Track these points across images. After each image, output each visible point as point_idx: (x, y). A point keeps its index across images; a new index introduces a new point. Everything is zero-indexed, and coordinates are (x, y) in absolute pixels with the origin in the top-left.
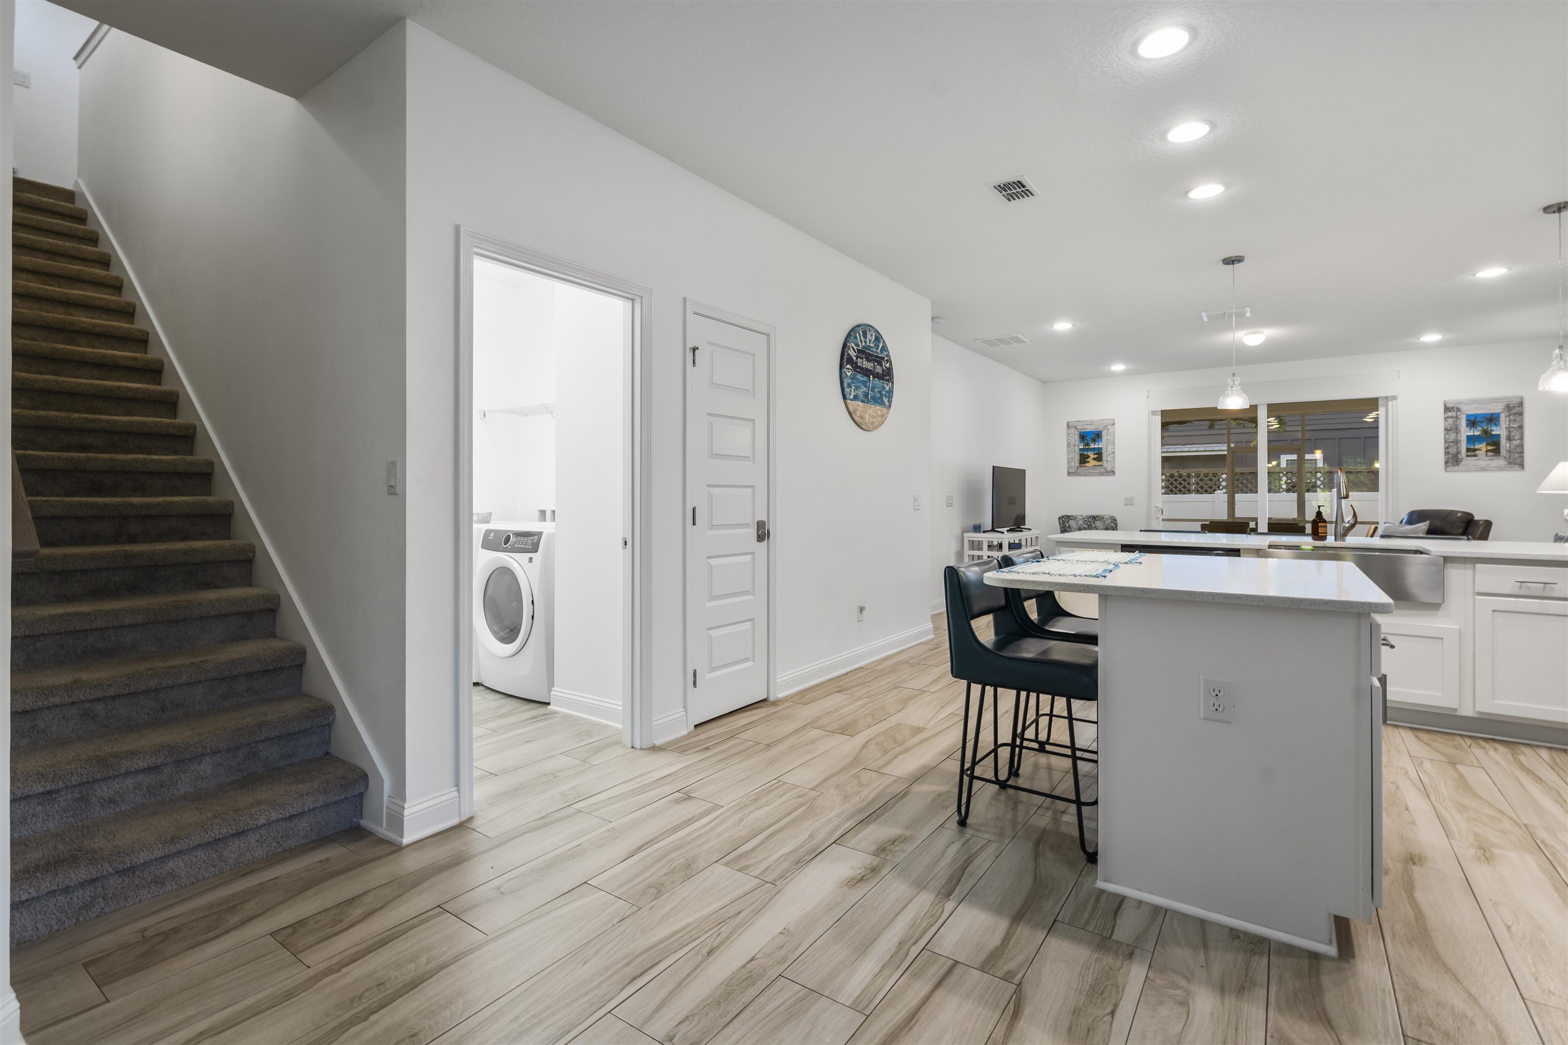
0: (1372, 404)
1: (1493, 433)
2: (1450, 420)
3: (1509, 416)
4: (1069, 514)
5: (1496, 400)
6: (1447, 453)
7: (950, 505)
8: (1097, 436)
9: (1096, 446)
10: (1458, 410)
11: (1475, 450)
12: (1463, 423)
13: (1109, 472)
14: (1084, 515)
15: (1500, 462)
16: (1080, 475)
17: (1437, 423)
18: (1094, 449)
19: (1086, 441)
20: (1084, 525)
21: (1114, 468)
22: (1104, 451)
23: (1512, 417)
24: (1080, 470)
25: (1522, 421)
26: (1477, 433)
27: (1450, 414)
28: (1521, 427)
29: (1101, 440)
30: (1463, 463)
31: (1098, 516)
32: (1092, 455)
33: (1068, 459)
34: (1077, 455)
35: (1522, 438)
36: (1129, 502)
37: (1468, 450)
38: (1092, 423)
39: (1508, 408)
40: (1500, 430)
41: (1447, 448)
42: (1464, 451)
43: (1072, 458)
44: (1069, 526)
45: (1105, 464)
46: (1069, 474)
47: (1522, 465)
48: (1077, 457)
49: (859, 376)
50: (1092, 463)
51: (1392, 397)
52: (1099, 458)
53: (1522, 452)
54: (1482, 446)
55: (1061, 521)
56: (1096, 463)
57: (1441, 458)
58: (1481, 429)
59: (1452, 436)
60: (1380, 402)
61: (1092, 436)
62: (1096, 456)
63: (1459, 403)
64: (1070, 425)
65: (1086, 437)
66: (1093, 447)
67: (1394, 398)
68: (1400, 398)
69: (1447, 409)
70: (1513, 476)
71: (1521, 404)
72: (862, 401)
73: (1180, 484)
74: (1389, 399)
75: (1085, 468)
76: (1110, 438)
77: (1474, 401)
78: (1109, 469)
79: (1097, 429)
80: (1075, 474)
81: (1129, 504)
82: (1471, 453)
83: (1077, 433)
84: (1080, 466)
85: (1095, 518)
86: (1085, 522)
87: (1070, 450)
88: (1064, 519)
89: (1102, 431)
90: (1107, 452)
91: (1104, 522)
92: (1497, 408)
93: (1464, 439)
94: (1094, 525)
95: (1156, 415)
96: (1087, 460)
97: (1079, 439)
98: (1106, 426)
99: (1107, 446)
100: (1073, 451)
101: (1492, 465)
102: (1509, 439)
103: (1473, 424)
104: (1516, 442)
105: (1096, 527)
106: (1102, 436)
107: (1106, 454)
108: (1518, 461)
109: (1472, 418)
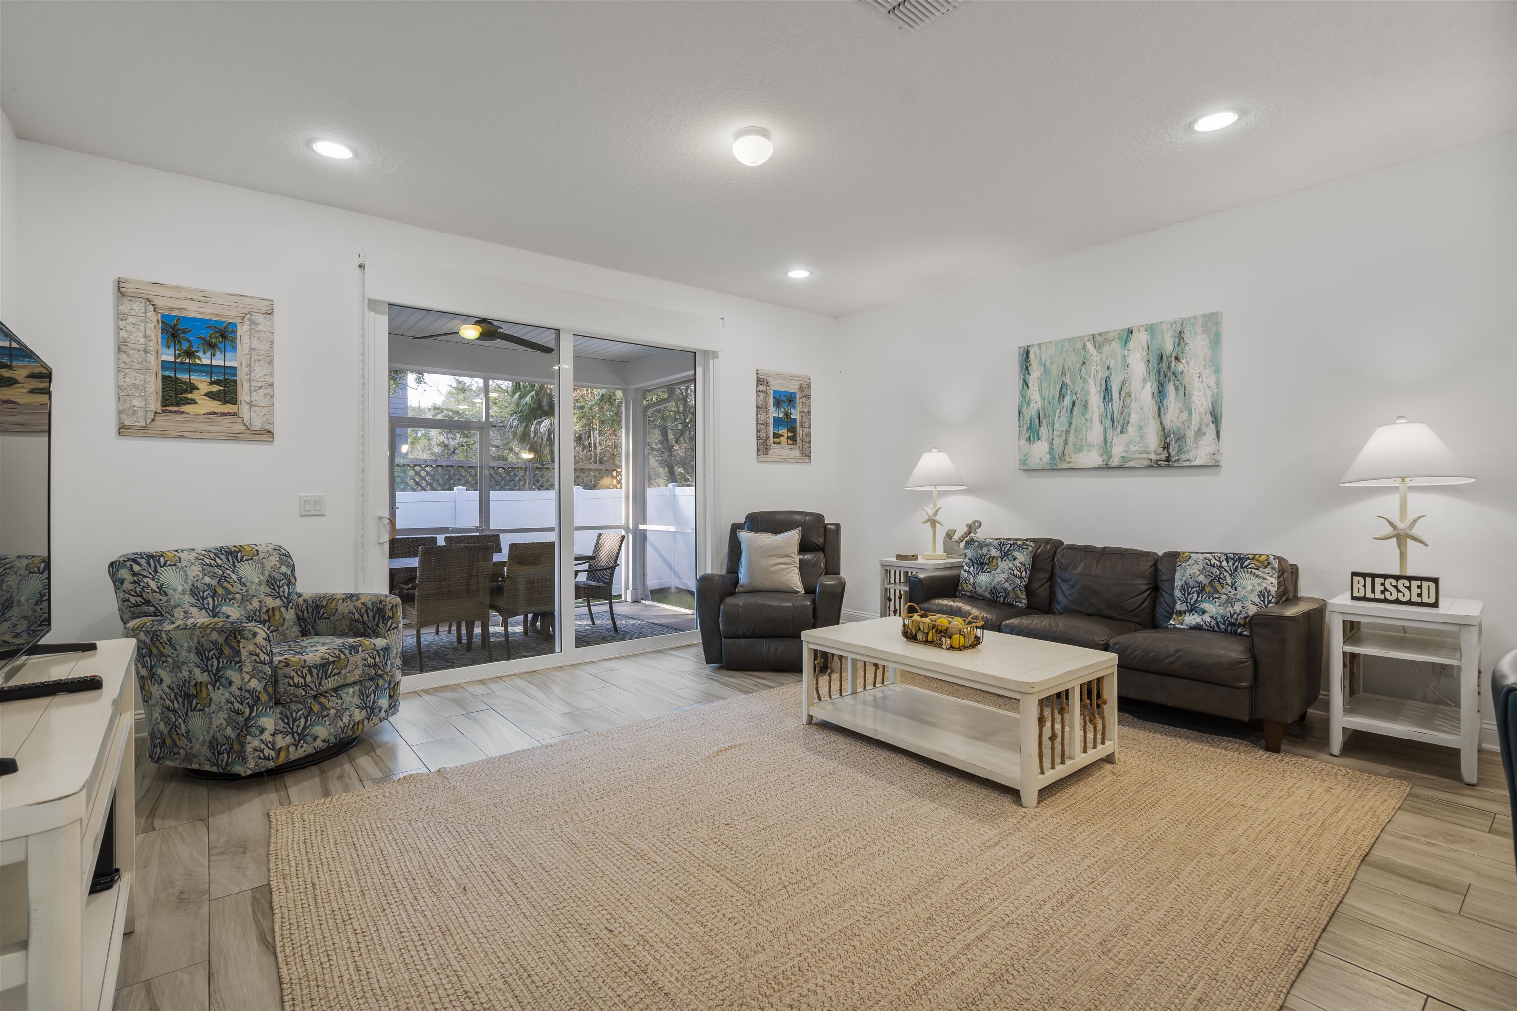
0: (691, 357)
1: (792, 416)
2: (762, 395)
3: (802, 397)
4: (153, 552)
5: (793, 378)
8: (221, 335)
9: (218, 361)
10: (767, 383)
12: (771, 401)
13: (256, 432)
14: (199, 549)
15: (796, 453)
16: (163, 435)
17: (748, 398)
18: (210, 370)
20: (207, 580)
21: (270, 423)
22: (241, 376)
23: (804, 401)
24: (164, 422)
25: (810, 405)
26: (781, 415)
27: (761, 388)
28: (809, 412)
29: (234, 348)
30: (772, 451)
31: (240, 549)
32: (203, 384)
33: (119, 388)
34: (151, 379)
35: (810, 427)
37: (774, 434)
38: (205, 298)
39: (802, 388)
40: (795, 415)
41: (758, 431)
42: (771, 436)
43: (135, 386)
44: (160, 587)
45: (244, 411)
46: (122, 430)
47: (810, 457)
48: (154, 386)
50: (205, 404)
51: (713, 353)
52: (228, 394)
53: (809, 442)
54: (783, 431)
55: (124, 573)
56: (215, 406)
57: (752, 444)
58: (783, 410)
59: (762, 417)
60: (700, 358)
61: (206, 334)
62: (216, 388)
63: (768, 375)
64: (129, 289)
65: (184, 332)
66: (206, 361)
67: (715, 355)
68: (720, 355)
69: (759, 381)
70: (801, 468)
71: (809, 385)
74: (711, 355)
75: (178, 417)
76: (263, 346)
77: (780, 376)
78: (257, 424)
79: (217, 315)
80: (146, 431)
81: (313, 513)
82: (777, 440)
83: (151, 314)
84: (164, 411)
85: (233, 555)
86: (207, 568)
87: (127, 361)
88: (136, 568)
89: (234, 325)
90: (250, 380)
91: (262, 564)
92: (793, 388)
93: (771, 421)
94: (234, 577)
95: (376, 312)
96: (189, 396)
97: (160, 335)
98: (249, 313)
99: (249, 366)
100: (138, 366)
101: (792, 456)
102: (802, 426)
103: (778, 403)
104: (807, 430)
105: (240, 579)
106: (235, 338)
107: (246, 386)
108: (807, 452)
109: (778, 396)
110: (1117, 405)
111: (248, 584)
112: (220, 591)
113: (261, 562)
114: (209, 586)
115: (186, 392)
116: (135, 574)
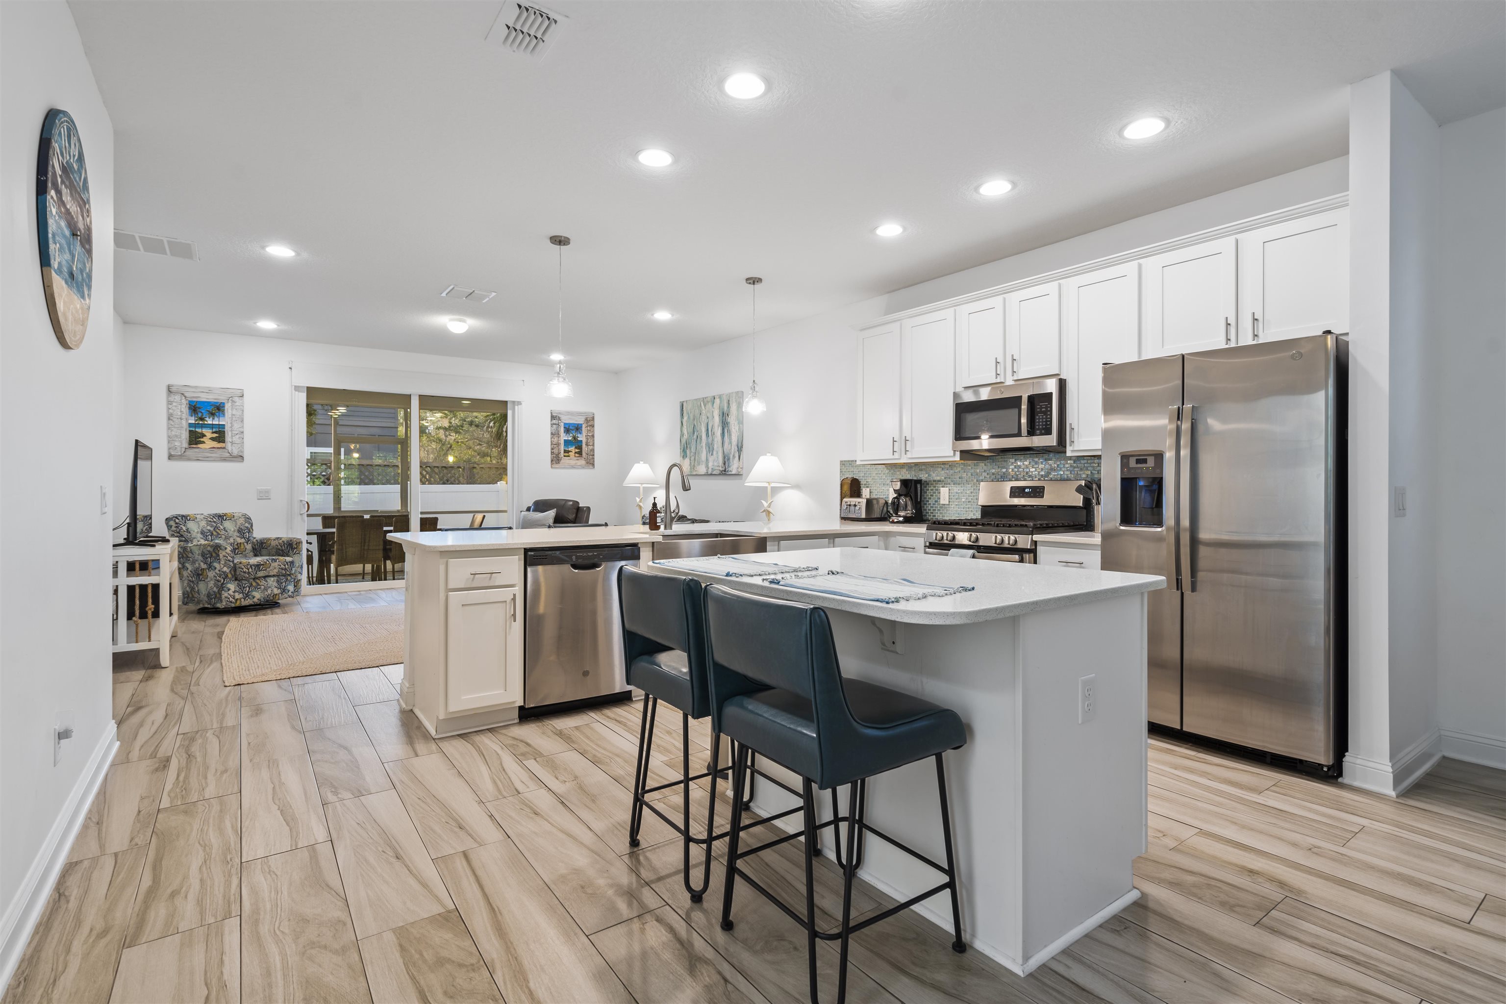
0: (503, 405)
1: (579, 439)
2: (555, 426)
3: (587, 427)
4: (184, 513)
5: (580, 414)
6: (552, 453)
8: (218, 409)
10: (559, 419)
11: (569, 452)
12: (562, 430)
13: (235, 457)
14: (206, 514)
15: (582, 462)
16: (189, 459)
17: (545, 428)
18: (212, 426)
19: (200, 415)
20: (209, 528)
21: (242, 452)
22: (227, 429)
23: (589, 428)
24: (190, 453)
25: (593, 431)
26: (570, 439)
27: (554, 421)
28: (593, 436)
29: (224, 415)
30: (562, 461)
31: (225, 515)
32: (208, 433)
33: (169, 437)
34: (184, 432)
35: (593, 445)
36: (264, 496)
37: (565, 451)
38: (210, 391)
39: (587, 421)
40: (582, 437)
41: (552, 449)
42: (562, 452)
43: (176, 436)
44: (187, 529)
45: (229, 446)
46: (170, 457)
47: (593, 465)
48: (185, 435)
50: (208, 444)
51: (518, 402)
52: (220, 437)
53: (594, 455)
54: (572, 449)
55: (172, 523)
56: (215, 444)
57: (549, 457)
58: (571, 435)
59: (556, 440)
60: (509, 405)
61: (210, 409)
62: (215, 435)
63: (560, 413)
64: (173, 389)
65: (200, 408)
66: (210, 422)
67: (519, 403)
68: (523, 403)
69: (553, 417)
70: (588, 472)
71: (593, 419)
74: (516, 403)
75: (197, 450)
76: (238, 413)
77: (569, 413)
78: (235, 452)
79: (215, 399)
80: (181, 457)
81: (265, 498)
82: (566, 454)
83: (184, 401)
84: (190, 447)
85: (221, 517)
86: (209, 523)
87: (173, 424)
88: (177, 521)
89: (224, 403)
90: (232, 431)
91: (236, 522)
92: (580, 420)
93: (562, 442)
94: (222, 527)
95: (299, 391)
96: (202, 440)
97: (188, 410)
98: (232, 397)
99: (231, 423)
100: (178, 426)
101: (578, 464)
102: (587, 445)
103: (567, 431)
104: (591, 447)
105: (224, 528)
106: (224, 410)
107: (230, 433)
108: (591, 462)
109: (567, 426)
110: (710, 440)
111: (228, 531)
112: (215, 533)
113: (235, 521)
114: (209, 530)
115: (200, 438)
116: (176, 523)
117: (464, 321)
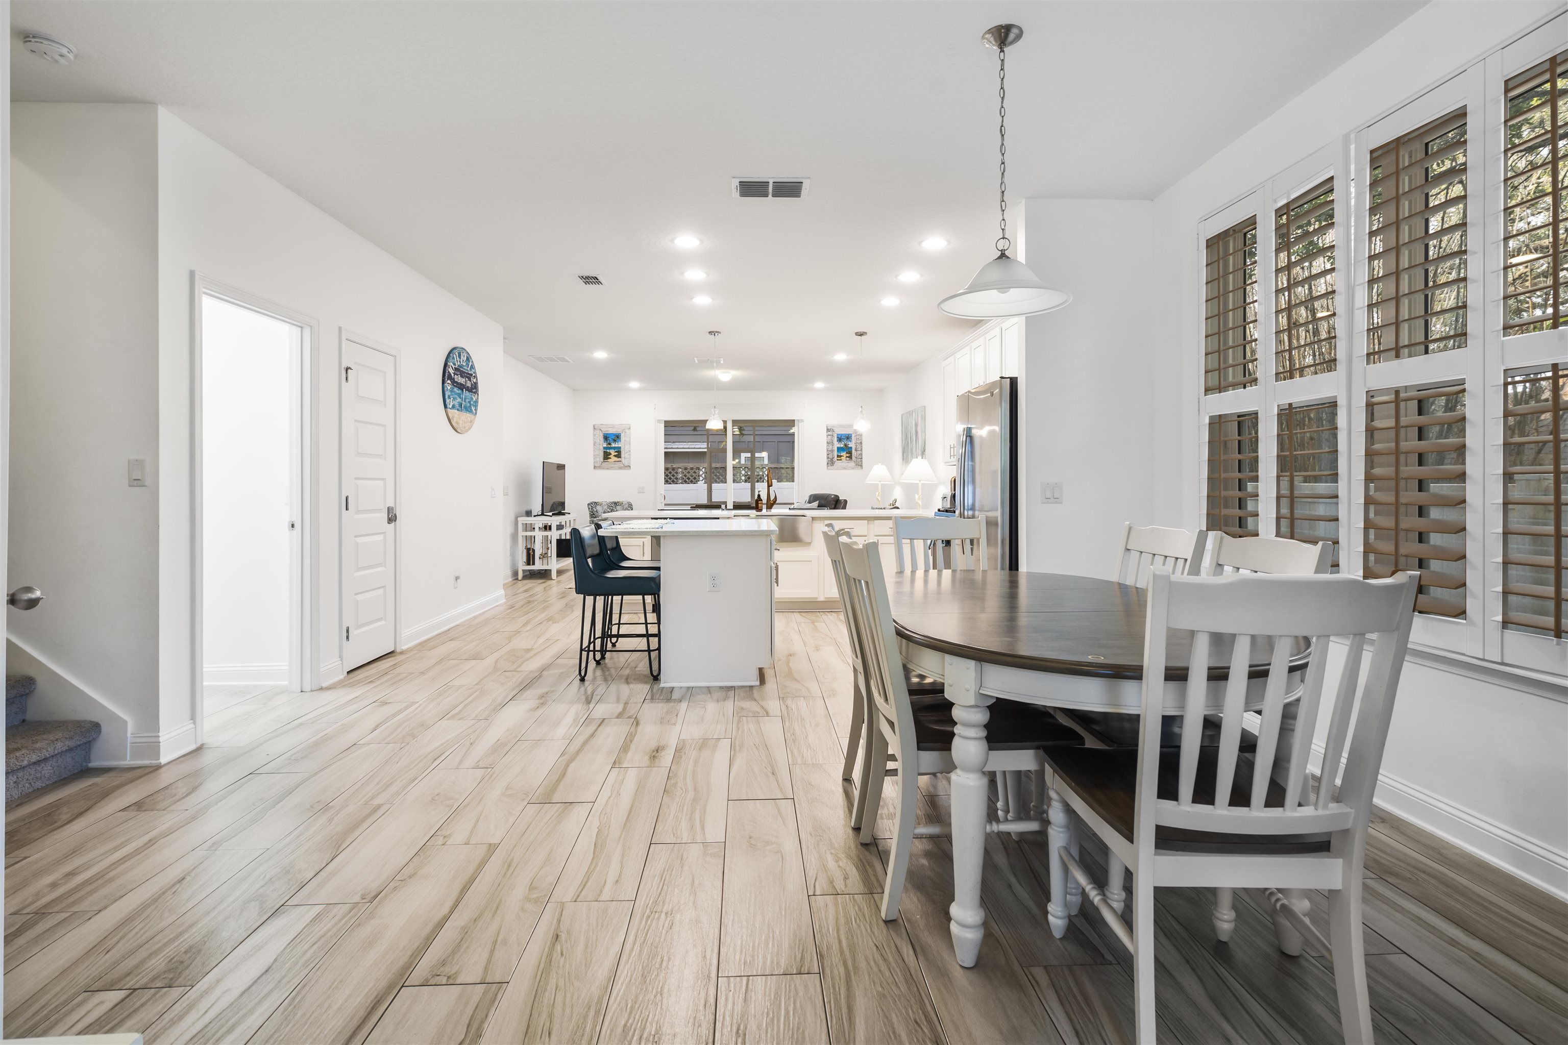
0: (791, 423)
1: (849, 446)
2: (829, 437)
3: (856, 436)
4: (596, 501)
5: (850, 427)
6: (828, 458)
7: (506, 494)
8: (617, 437)
9: (616, 446)
10: (833, 431)
11: (841, 456)
12: (836, 439)
13: (626, 467)
15: (852, 464)
16: (604, 469)
17: (823, 438)
18: (614, 448)
19: (609, 441)
20: (608, 510)
21: (630, 463)
22: (622, 449)
24: (604, 464)
25: (861, 439)
26: (842, 446)
27: (829, 433)
28: (861, 443)
29: (621, 441)
30: (836, 464)
31: (618, 502)
32: (613, 452)
33: (594, 455)
34: (601, 452)
35: (861, 450)
36: (641, 491)
37: (838, 456)
38: (613, 426)
39: (855, 431)
40: (851, 445)
41: (828, 455)
42: (836, 456)
43: (597, 455)
44: (597, 510)
45: (623, 459)
46: (595, 467)
47: (862, 466)
48: (602, 454)
49: (456, 389)
50: (613, 459)
51: (801, 419)
52: (619, 455)
53: (862, 458)
54: (844, 454)
55: (590, 506)
56: (616, 459)
57: (825, 461)
58: (843, 443)
59: (830, 448)
60: (796, 422)
61: (613, 437)
62: (616, 453)
63: (834, 427)
64: (596, 427)
65: (608, 437)
66: (614, 446)
67: (802, 421)
68: (805, 421)
69: (828, 430)
70: (857, 472)
72: (458, 410)
73: (673, 476)
74: (800, 421)
75: (607, 463)
76: (627, 439)
77: (841, 426)
78: (626, 464)
79: (616, 431)
80: (600, 467)
82: (839, 458)
83: (601, 434)
84: (604, 461)
85: (616, 503)
86: (609, 506)
87: (594, 449)
88: (592, 505)
89: (620, 434)
90: (624, 450)
92: (850, 432)
93: (836, 449)
95: (660, 424)
96: (610, 457)
97: (603, 439)
98: (624, 430)
99: (624, 446)
100: (598, 449)
101: (850, 466)
102: (856, 450)
103: (840, 440)
104: (859, 452)
105: (617, 510)
106: (621, 438)
107: (624, 452)
108: (860, 463)
109: (840, 436)
110: (912, 445)
113: (623, 506)
115: (609, 455)
116: (592, 507)
117: (729, 373)
